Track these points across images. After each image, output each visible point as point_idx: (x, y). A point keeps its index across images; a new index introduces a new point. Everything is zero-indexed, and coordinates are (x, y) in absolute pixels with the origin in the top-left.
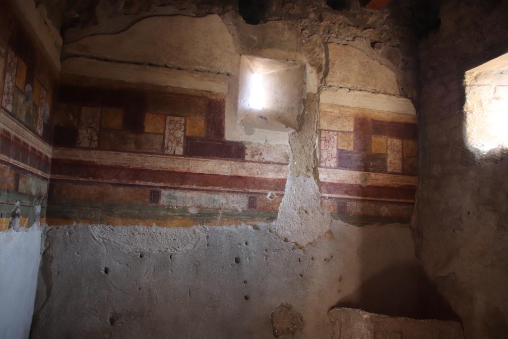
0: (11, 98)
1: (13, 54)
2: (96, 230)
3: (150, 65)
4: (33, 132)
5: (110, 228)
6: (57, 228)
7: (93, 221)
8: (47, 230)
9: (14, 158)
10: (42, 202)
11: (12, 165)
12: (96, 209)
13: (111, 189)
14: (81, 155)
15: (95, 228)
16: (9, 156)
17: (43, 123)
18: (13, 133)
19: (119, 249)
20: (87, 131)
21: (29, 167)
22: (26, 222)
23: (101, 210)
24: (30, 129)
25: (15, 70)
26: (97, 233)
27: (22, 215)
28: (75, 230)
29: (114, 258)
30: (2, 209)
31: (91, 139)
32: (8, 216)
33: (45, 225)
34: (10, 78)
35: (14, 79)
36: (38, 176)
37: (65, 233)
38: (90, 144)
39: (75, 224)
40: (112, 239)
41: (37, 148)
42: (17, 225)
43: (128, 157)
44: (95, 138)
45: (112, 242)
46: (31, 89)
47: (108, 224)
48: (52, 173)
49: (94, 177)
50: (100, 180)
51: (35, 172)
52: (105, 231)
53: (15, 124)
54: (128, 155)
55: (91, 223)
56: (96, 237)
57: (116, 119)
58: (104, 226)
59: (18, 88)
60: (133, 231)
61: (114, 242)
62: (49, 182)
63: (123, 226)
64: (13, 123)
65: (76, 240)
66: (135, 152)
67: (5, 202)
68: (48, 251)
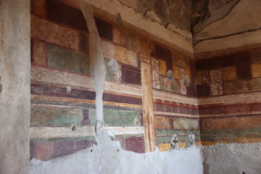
0: (158, 82)
1: (155, 60)
2: (232, 147)
3: (250, 31)
4: (179, 94)
5: (240, 145)
6: (208, 147)
7: (229, 141)
8: (203, 148)
9: (167, 111)
10: (195, 132)
11: (166, 116)
12: (229, 133)
13: (236, 119)
14: (214, 101)
15: (231, 146)
16: (163, 111)
17: (185, 87)
18: (163, 99)
19: (249, 159)
20: (215, 85)
21: (180, 114)
22: (184, 145)
23: (232, 133)
24: (176, 94)
25: (158, 67)
26: (233, 149)
27: (180, 141)
28: (218, 147)
29: (247, 166)
30: (164, 139)
31: (218, 90)
32: (168, 142)
33: (201, 146)
34: (156, 72)
35: (158, 71)
36: (188, 118)
37: (213, 150)
38: (218, 92)
39: (218, 144)
40: (243, 152)
41: (184, 102)
42: (178, 147)
43: (244, 96)
44: (221, 88)
45: (244, 155)
46: (172, 72)
47: (239, 142)
48: (200, 114)
49: (225, 113)
50: (228, 114)
51: (185, 116)
52: (237, 147)
53: (164, 94)
54: (244, 95)
55: (228, 143)
56: (232, 152)
57: (232, 74)
58: (237, 144)
59: (161, 75)
60: (257, 146)
61: (245, 154)
62: (199, 120)
63: (250, 143)
64: (162, 94)
65: (220, 154)
66: (248, 93)
67: (166, 135)
68: (205, 162)
